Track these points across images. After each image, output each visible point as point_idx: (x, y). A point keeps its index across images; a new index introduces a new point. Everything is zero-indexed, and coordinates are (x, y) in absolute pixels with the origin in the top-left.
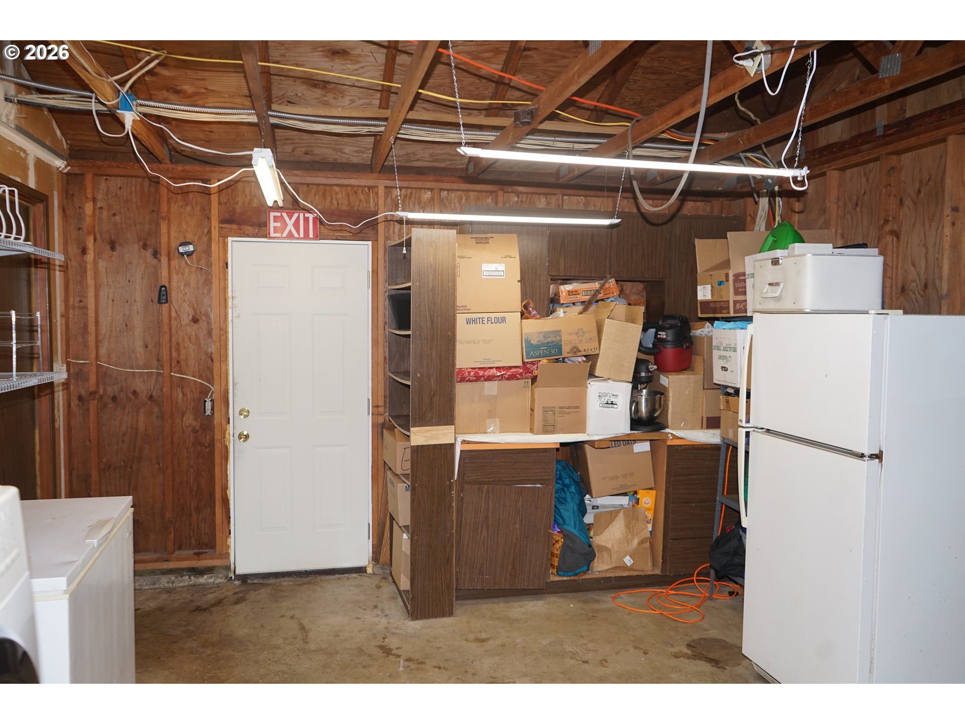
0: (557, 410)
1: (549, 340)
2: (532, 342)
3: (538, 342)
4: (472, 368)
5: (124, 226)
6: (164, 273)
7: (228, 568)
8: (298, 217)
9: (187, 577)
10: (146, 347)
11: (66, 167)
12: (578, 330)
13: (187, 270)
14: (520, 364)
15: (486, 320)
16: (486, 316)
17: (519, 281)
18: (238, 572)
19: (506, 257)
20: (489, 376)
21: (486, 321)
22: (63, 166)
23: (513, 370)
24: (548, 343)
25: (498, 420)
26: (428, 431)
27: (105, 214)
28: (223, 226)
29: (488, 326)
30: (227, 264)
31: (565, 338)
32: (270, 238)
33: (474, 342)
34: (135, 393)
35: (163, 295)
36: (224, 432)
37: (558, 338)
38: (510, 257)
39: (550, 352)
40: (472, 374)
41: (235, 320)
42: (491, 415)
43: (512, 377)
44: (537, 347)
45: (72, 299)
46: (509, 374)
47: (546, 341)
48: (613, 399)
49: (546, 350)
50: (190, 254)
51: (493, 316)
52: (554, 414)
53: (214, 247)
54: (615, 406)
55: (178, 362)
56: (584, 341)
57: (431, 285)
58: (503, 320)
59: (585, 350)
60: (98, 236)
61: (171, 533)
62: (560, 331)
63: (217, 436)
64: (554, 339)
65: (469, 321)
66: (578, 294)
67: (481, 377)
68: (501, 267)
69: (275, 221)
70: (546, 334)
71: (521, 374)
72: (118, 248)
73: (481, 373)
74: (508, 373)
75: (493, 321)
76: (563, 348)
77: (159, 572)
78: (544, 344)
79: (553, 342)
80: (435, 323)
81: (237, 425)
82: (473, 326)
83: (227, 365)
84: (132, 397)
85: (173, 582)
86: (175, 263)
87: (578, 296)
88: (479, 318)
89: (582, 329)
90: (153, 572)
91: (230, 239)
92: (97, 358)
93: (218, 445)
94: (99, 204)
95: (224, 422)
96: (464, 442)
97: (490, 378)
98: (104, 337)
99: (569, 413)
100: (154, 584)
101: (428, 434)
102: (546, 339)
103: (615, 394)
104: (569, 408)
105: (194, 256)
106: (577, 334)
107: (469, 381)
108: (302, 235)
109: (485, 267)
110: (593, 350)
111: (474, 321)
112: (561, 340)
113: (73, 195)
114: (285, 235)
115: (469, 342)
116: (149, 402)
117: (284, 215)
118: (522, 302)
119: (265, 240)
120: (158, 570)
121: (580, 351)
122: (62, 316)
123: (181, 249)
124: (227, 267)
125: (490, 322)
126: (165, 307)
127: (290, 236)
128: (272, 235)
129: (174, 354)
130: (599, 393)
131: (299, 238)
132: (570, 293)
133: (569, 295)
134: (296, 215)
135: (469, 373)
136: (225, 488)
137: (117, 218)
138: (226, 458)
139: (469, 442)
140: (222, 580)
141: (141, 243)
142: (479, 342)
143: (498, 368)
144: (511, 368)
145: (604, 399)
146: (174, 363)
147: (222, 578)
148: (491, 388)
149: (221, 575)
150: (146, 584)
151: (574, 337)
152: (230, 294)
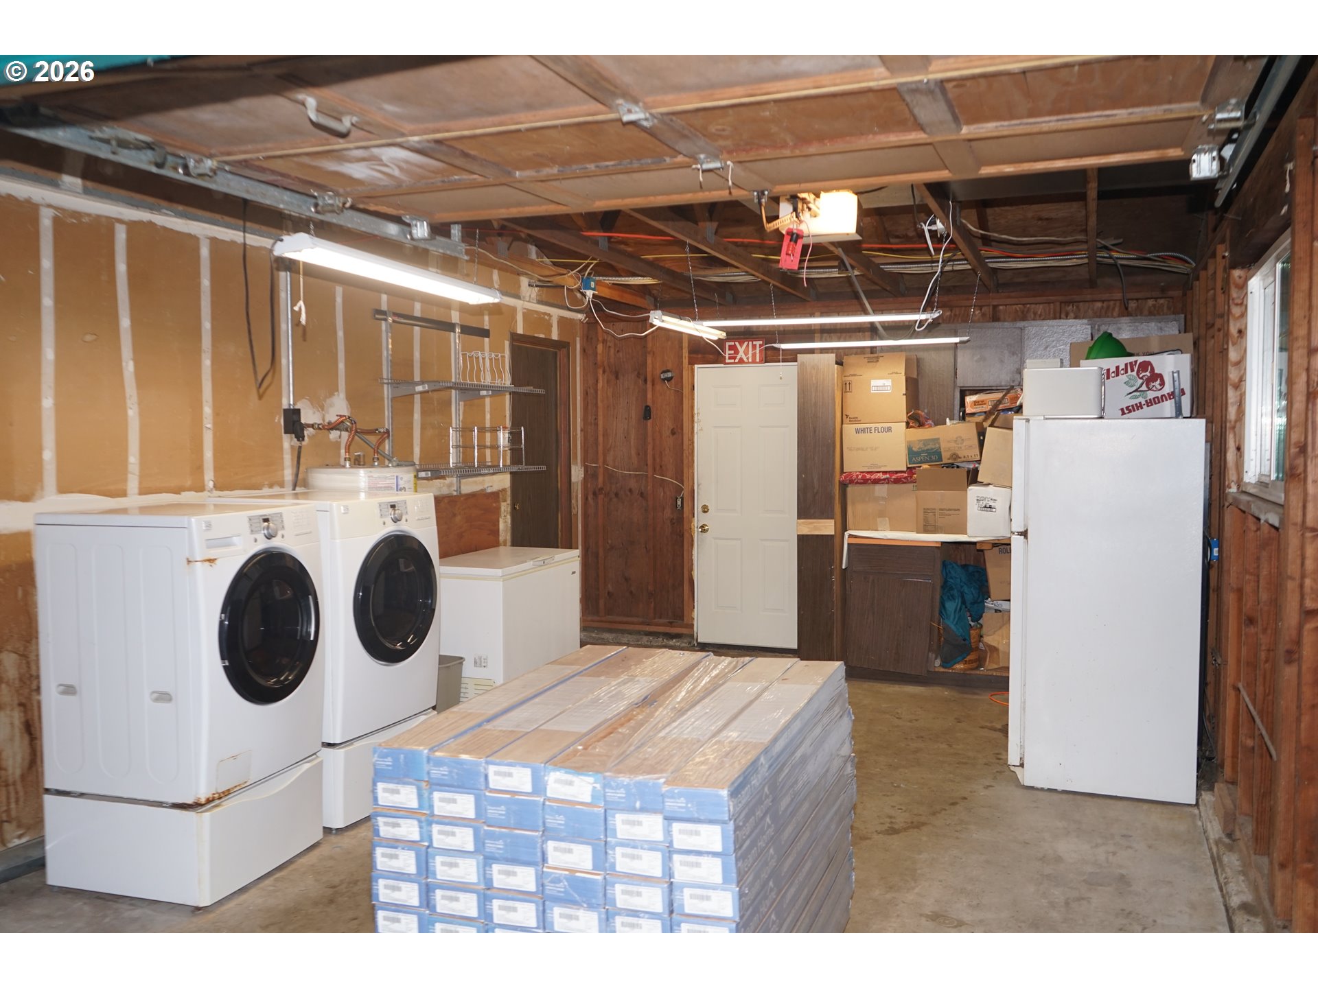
0: (938, 512)
1: (929, 447)
2: (914, 449)
3: (919, 449)
4: (861, 472)
5: (624, 360)
6: (649, 396)
7: (692, 636)
8: (748, 344)
9: (661, 639)
10: (639, 454)
11: (585, 319)
12: (957, 438)
13: (668, 392)
14: (905, 469)
15: (873, 429)
16: (873, 426)
17: (904, 395)
18: (699, 640)
19: (892, 373)
20: (875, 479)
21: (873, 431)
22: (583, 318)
23: (899, 475)
24: (927, 450)
25: (887, 519)
26: (811, 523)
27: (612, 351)
28: (691, 356)
29: (875, 435)
30: (694, 386)
31: (944, 446)
32: (726, 364)
33: (862, 449)
34: (630, 490)
35: (647, 413)
36: (690, 522)
37: (937, 446)
38: (897, 373)
39: (930, 458)
40: (860, 477)
41: (699, 432)
42: (882, 514)
43: (897, 481)
44: (918, 454)
45: (590, 418)
46: (895, 479)
47: (926, 448)
48: (991, 503)
49: (926, 456)
50: (669, 379)
51: (880, 426)
52: (935, 515)
53: (685, 373)
54: (994, 510)
55: (661, 466)
56: (963, 448)
57: (813, 400)
58: (889, 429)
59: (964, 457)
60: (607, 368)
61: (651, 602)
62: (938, 439)
63: (686, 527)
64: (933, 447)
65: (858, 431)
66: (985, 404)
67: (868, 480)
68: (888, 382)
69: (729, 350)
70: (926, 442)
71: (906, 478)
72: (621, 377)
73: (868, 476)
74: (893, 477)
75: (880, 430)
76: (943, 454)
77: (642, 633)
78: (924, 451)
79: (932, 449)
80: (817, 432)
81: (699, 519)
82: (861, 435)
83: (693, 469)
84: (629, 493)
85: (651, 642)
86: (658, 387)
87: (984, 406)
88: (867, 428)
89: (960, 437)
90: (639, 633)
91: (696, 366)
92: (605, 462)
93: (686, 535)
94: (608, 344)
95: (691, 516)
96: (850, 536)
97: (877, 481)
98: (611, 447)
99: (950, 515)
100: (638, 641)
101: (811, 526)
102: (925, 446)
103: (993, 498)
104: (949, 510)
105: (673, 381)
106: (955, 441)
107: (857, 483)
108: (750, 360)
109: (874, 383)
110: (973, 456)
111: (863, 431)
112: (940, 448)
113: (592, 338)
114: (737, 361)
115: (858, 449)
116: (640, 498)
117: (737, 343)
118: (907, 413)
119: (722, 365)
120: (643, 631)
121: (960, 458)
122: (582, 430)
123: (662, 376)
124: (694, 389)
125: (876, 431)
126: (650, 422)
127: (741, 361)
128: (727, 361)
129: (658, 460)
130: (978, 497)
131: (748, 363)
132: (976, 403)
133: (975, 405)
134: (746, 343)
135: (857, 476)
136: (691, 569)
137: (621, 354)
138: (692, 545)
139: (856, 537)
140: (686, 645)
141: (636, 373)
142: (867, 448)
143: (885, 473)
144: (897, 472)
145: (983, 503)
146: (658, 468)
147: (686, 643)
148: (881, 490)
149: (686, 641)
150: (633, 641)
151: (953, 445)
152: (696, 412)
